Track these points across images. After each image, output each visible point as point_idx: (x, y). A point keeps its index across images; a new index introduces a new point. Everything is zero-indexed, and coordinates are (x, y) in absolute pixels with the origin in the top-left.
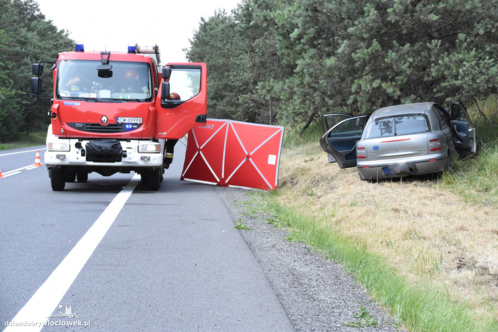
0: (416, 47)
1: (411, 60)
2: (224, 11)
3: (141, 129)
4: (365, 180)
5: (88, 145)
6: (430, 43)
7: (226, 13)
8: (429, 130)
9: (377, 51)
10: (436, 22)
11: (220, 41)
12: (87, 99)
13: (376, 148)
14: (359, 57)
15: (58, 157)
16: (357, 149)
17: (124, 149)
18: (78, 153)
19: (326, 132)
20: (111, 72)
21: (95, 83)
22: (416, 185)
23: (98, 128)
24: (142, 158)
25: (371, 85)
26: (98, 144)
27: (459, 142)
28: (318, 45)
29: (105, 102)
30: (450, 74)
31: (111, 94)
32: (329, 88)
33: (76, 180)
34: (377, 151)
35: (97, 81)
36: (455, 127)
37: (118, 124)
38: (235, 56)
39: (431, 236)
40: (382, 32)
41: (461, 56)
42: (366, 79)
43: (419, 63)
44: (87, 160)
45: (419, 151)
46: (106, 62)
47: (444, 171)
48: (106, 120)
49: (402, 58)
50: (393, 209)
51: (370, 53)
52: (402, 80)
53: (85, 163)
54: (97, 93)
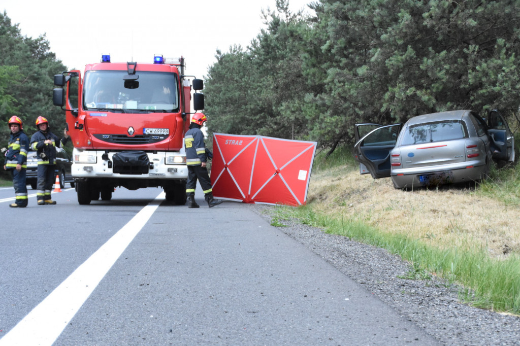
0: (452, 54)
1: (447, 67)
2: (240, 47)
3: (167, 140)
4: (399, 189)
5: (115, 156)
6: (467, 48)
7: (242, 50)
8: (467, 137)
9: (411, 58)
10: (473, 27)
11: (237, 73)
12: (113, 110)
13: (411, 155)
14: (392, 65)
15: (85, 168)
16: (391, 157)
17: (151, 161)
18: (105, 165)
19: (358, 141)
20: (138, 83)
21: (122, 94)
22: (452, 193)
23: (124, 140)
24: (169, 170)
25: (405, 93)
26: (125, 155)
27: (496, 151)
28: (349, 55)
29: (131, 113)
30: (488, 81)
31: (138, 105)
32: (360, 98)
33: (100, 198)
34: (412, 158)
35: (122, 92)
36: (493, 136)
37: (145, 135)
38: (253, 88)
39: (473, 229)
40: (417, 38)
41: (499, 62)
42: (400, 87)
43: (455, 70)
44: (114, 172)
45: (456, 157)
46: (132, 72)
47: (482, 179)
48: (133, 131)
49: (438, 65)
50: (431, 210)
51: (404, 60)
52: (437, 88)
53: (112, 175)
54: (123, 104)
